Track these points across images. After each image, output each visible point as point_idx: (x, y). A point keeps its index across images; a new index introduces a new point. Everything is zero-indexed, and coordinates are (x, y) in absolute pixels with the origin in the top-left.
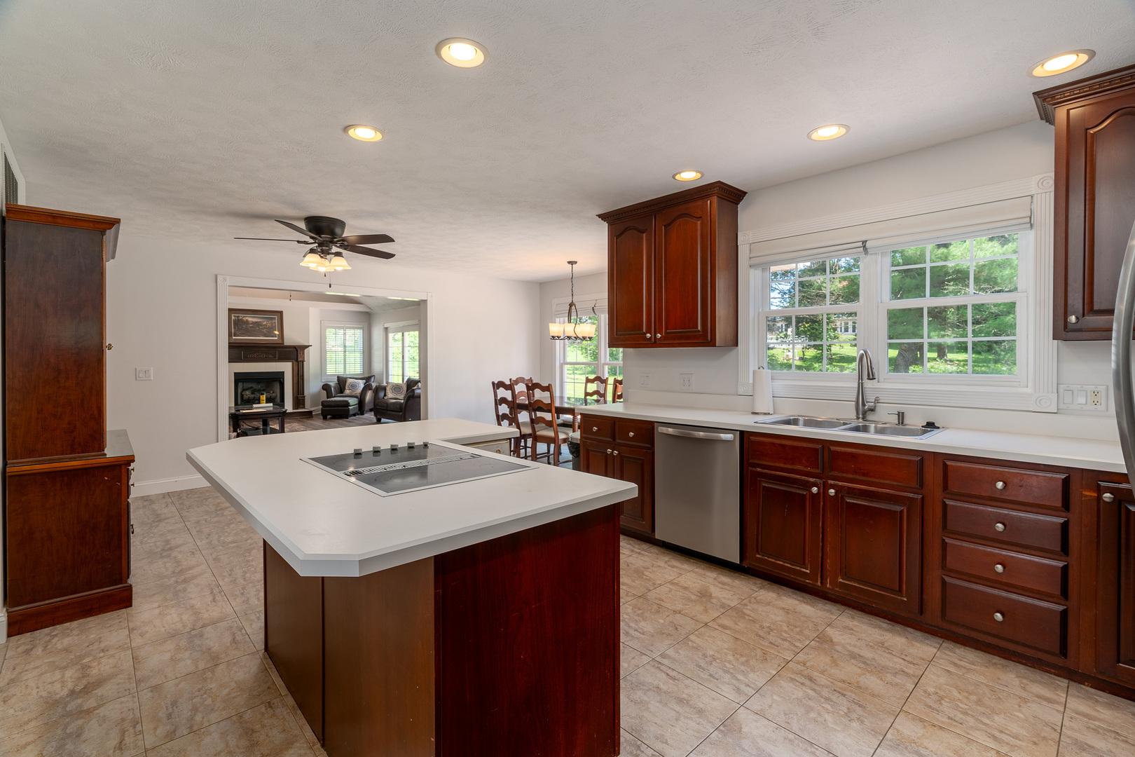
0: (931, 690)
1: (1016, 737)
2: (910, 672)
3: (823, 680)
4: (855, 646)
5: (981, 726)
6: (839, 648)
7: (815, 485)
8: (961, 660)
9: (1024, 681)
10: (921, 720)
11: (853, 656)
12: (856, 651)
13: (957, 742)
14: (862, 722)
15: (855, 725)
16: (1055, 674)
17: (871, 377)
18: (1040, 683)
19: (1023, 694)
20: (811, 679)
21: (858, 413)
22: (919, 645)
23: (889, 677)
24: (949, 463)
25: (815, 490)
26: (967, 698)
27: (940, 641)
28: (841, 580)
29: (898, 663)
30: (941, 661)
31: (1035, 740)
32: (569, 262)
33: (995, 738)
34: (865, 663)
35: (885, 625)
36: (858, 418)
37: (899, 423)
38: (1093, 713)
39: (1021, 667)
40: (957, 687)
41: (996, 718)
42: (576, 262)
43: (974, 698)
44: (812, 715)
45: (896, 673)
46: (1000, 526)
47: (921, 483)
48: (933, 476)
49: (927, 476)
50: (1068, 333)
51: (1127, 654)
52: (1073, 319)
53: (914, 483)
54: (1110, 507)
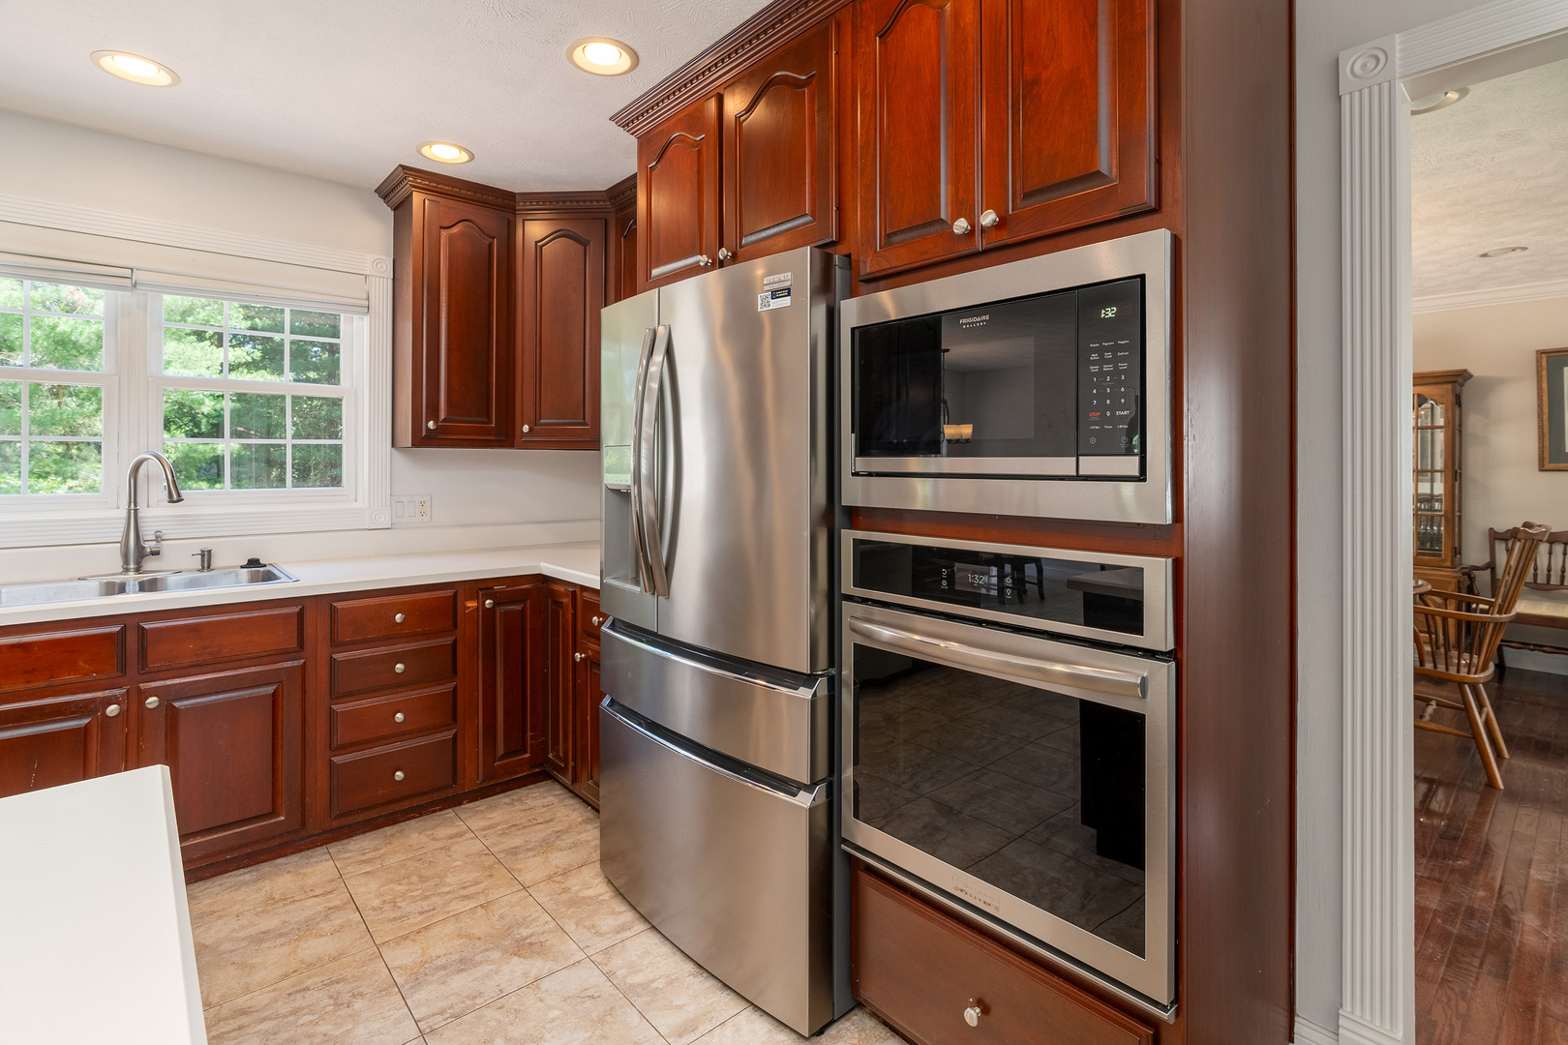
0: (376, 903)
1: (476, 883)
2: (337, 902)
3: (260, 998)
4: (243, 927)
5: (447, 897)
6: (227, 946)
7: (109, 702)
8: (364, 854)
9: (428, 833)
10: (405, 937)
11: (260, 939)
12: (252, 931)
13: (451, 927)
14: (361, 995)
15: (358, 1004)
16: (440, 810)
17: (175, 497)
18: (438, 825)
19: (439, 844)
20: (244, 1012)
21: (126, 561)
22: (309, 870)
23: (325, 926)
24: (337, 605)
25: (112, 710)
26: (411, 883)
27: (323, 849)
29: (312, 907)
30: (350, 869)
31: (487, 873)
33: (466, 897)
34: (280, 935)
35: (247, 877)
36: (126, 570)
37: (203, 568)
38: (491, 822)
39: (412, 822)
40: (392, 881)
41: (448, 880)
43: (414, 879)
45: (326, 916)
46: (400, 667)
47: (301, 644)
48: (317, 628)
49: (309, 630)
50: (423, 440)
51: (501, 750)
52: (431, 425)
53: (293, 644)
54: (488, 613)
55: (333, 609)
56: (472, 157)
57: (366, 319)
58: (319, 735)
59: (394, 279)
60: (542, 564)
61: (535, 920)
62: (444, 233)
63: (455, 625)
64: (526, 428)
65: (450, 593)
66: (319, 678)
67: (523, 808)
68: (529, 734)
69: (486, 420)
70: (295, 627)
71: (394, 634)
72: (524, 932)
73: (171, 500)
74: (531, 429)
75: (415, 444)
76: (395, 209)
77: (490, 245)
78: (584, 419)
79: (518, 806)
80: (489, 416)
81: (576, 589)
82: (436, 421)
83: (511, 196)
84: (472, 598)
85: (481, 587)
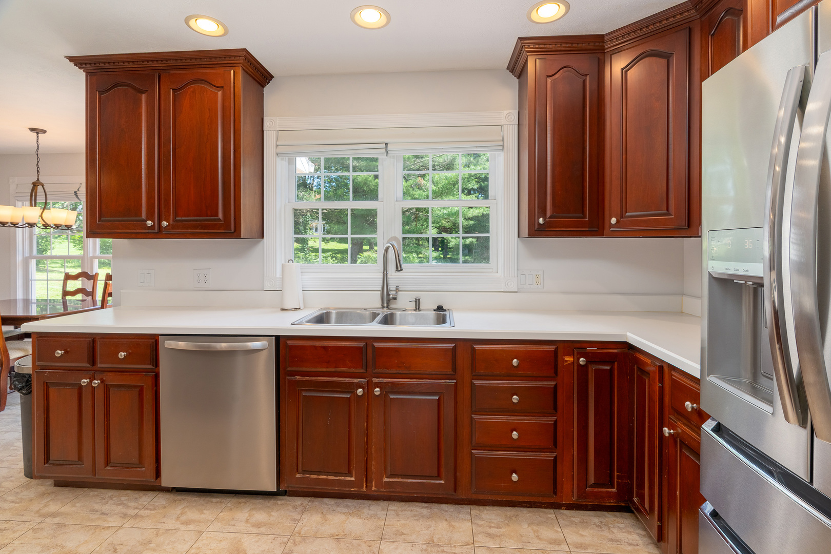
7: (359, 386)
16: (545, 507)
17: (399, 269)
18: (543, 524)
21: (383, 303)
22: (457, 525)
24: (477, 346)
25: (360, 391)
27: (468, 509)
28: (386, 479)
32: (32, 130)
37: (416, 308)
39: (525, 510)
42: (44, 132)
46: (515, 398)
47: (454, 369)
48: (464, 361)
49: (459, 363)
50: (536, 231)
51: (592, 480)
52: (541, 220)
53: (449, 369)
54: (583, 369)
55: (473, 350)
57: (502, 154)
58: (465, 433)
59: (519, 125)
60: (629, 334)
62: (550, 79)
63: (556, 373)
64: (614, 221)
65: (552, 348)
66: (465, 395)
67: (610, 537)
68: (616, 474)
69: (581, 215)
70: (450, 358)
71: (511, 374)
73: (397, 270)
74: (618, 221)
75: (530, 235)
76: (519, 78)
77: (584, 82)
78: (667, 210)
79: (606, 533)
80: (583, 212)
81: (664, 365)
82: (545, 218)
83: (600, 38)
84: (569, 355)
85: (576, 347)
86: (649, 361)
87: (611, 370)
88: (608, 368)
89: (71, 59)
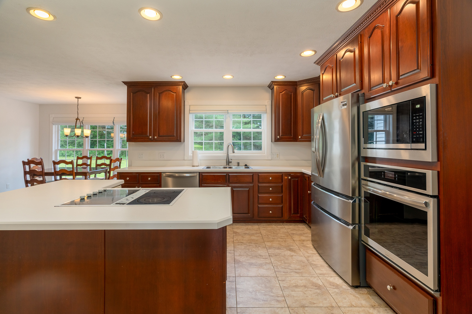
0: (265, 234)
1: (284, 237)
2: (258, 232)
3: (245, 242)
4: (243, 231)
5: (278, 237)
6: (240, 233)
8: (264, 226)
9: (276, 226)
10: (269, 241)
11: (245, 234)
12: (244, 232)
13: (278, 242)
14: (260, 247)
15: (259, 248)
16: (280, 223)
18: (279, 225)
19: (278, 228)
20: (242, 243)
21: (227, 163)
22: (254, 226)
23: (256, 235)
27: (257, 224)
29: (254, 232)
30: (261, 228)
31: (287, 236)
32: (76, 97)
33: (281, 238)
34: (249, 234)
35: (244, 224)
36: (227, 165)
37: (238, 165)
38: (289, 227)
39: (274, 223)
40: (268, 232)
41: (279, 235)
42: (80, 98)
43: (272, 233)
44: (250, 250)
46: (271, 189)
47: (253, 181)
48: (256, 179)
49: (254, 179)
50: (277, 140)
51: (292, 212)
52: (278, 137)
53: (251, 181)
54: (290, 180)
55: (258, 175)
56: (285, 77)
57: (266, 115)
58: (256, 200)
59: (271, 105)
60: (302, 170)
61: (295, 246)
62: (281, 94)
63: (282, 182)
64: (300, 137)
65: (281, 174)
66: (256, 189)
67: (298, 227)
68: (299, 210)
69: (290, 135)
70: (252, 178)
71: (269, 182)
72: (292, 248)
73: (233, 153)
74: (301, 137)
75: (275, 142)
76: (271, 90)
77: (291, 95)
79: (296, 226)
80: (291, 134)
81: (310, 176)
82: (279, 136)
83: (296, 82)
84: (286, 176)
85: (288, 174)
86: (306, 176)
87: (298, 180)
88: (297, 179)
89: (123, 82)
